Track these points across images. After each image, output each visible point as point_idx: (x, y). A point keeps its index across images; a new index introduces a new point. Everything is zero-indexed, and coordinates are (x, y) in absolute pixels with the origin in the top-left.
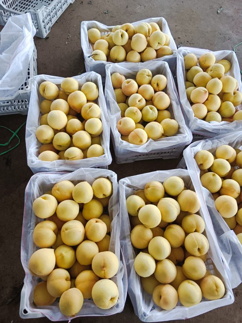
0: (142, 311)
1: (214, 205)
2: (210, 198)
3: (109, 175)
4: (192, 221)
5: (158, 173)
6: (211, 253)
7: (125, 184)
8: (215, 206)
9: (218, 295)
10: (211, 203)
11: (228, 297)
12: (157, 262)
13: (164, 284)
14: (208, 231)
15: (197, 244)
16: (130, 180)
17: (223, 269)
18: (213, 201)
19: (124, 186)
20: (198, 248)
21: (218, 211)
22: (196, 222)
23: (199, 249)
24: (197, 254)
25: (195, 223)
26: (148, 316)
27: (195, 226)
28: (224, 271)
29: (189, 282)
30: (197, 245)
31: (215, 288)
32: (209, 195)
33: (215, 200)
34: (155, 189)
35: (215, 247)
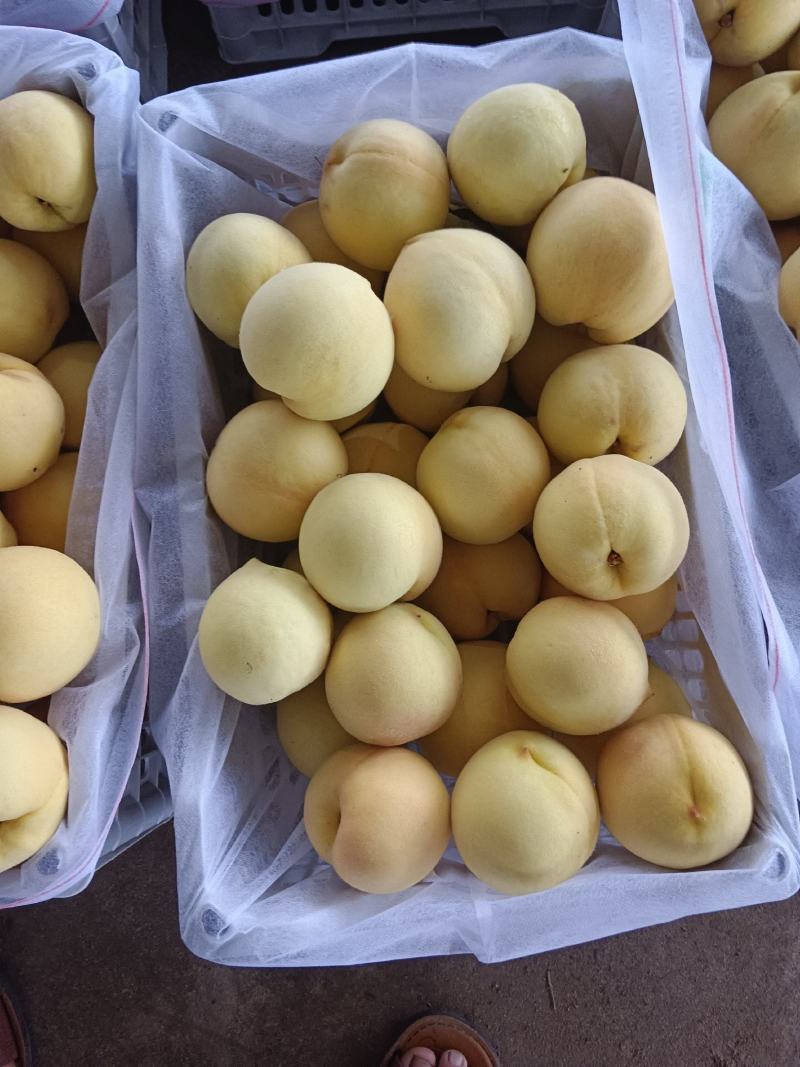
0: (202, 902)
1: (775, 293)
2: (751, 248)
3: (69, 66)
4: (599, 381)
5: (413, 56)
6: (703, 581)
7: (173, 130)
8: (780, 294)
9: (700, 846)
10: (757, 279)
11: (768, 862)
12: (341, 621)
13: (375, 748)
14: (701, 450)
15: (603, 524)
16: (219, 106)
17: (760, 683)
18: (770, 264)
19: (167, 142)
20: (613, 552)
21: (794, 331)
22: (623, 390)
23: (615, 559)
24: (602, 583)
25: (616, 394)
26: (228, 938)
27: (617, 417)
28: (765, 700)
29: (523, 751)
30: (604, 533)
31: (686, 800)
32: (751, 229)
33: (784, 260)
34: (377, 168)
35: (731, 549)
